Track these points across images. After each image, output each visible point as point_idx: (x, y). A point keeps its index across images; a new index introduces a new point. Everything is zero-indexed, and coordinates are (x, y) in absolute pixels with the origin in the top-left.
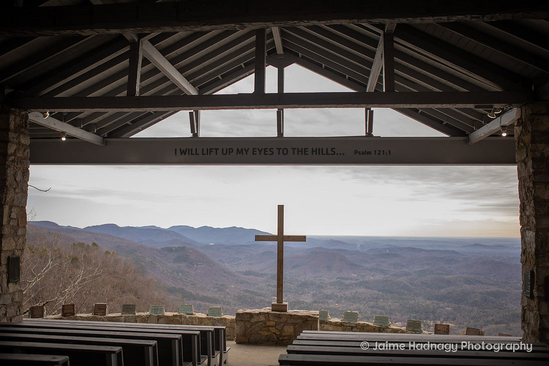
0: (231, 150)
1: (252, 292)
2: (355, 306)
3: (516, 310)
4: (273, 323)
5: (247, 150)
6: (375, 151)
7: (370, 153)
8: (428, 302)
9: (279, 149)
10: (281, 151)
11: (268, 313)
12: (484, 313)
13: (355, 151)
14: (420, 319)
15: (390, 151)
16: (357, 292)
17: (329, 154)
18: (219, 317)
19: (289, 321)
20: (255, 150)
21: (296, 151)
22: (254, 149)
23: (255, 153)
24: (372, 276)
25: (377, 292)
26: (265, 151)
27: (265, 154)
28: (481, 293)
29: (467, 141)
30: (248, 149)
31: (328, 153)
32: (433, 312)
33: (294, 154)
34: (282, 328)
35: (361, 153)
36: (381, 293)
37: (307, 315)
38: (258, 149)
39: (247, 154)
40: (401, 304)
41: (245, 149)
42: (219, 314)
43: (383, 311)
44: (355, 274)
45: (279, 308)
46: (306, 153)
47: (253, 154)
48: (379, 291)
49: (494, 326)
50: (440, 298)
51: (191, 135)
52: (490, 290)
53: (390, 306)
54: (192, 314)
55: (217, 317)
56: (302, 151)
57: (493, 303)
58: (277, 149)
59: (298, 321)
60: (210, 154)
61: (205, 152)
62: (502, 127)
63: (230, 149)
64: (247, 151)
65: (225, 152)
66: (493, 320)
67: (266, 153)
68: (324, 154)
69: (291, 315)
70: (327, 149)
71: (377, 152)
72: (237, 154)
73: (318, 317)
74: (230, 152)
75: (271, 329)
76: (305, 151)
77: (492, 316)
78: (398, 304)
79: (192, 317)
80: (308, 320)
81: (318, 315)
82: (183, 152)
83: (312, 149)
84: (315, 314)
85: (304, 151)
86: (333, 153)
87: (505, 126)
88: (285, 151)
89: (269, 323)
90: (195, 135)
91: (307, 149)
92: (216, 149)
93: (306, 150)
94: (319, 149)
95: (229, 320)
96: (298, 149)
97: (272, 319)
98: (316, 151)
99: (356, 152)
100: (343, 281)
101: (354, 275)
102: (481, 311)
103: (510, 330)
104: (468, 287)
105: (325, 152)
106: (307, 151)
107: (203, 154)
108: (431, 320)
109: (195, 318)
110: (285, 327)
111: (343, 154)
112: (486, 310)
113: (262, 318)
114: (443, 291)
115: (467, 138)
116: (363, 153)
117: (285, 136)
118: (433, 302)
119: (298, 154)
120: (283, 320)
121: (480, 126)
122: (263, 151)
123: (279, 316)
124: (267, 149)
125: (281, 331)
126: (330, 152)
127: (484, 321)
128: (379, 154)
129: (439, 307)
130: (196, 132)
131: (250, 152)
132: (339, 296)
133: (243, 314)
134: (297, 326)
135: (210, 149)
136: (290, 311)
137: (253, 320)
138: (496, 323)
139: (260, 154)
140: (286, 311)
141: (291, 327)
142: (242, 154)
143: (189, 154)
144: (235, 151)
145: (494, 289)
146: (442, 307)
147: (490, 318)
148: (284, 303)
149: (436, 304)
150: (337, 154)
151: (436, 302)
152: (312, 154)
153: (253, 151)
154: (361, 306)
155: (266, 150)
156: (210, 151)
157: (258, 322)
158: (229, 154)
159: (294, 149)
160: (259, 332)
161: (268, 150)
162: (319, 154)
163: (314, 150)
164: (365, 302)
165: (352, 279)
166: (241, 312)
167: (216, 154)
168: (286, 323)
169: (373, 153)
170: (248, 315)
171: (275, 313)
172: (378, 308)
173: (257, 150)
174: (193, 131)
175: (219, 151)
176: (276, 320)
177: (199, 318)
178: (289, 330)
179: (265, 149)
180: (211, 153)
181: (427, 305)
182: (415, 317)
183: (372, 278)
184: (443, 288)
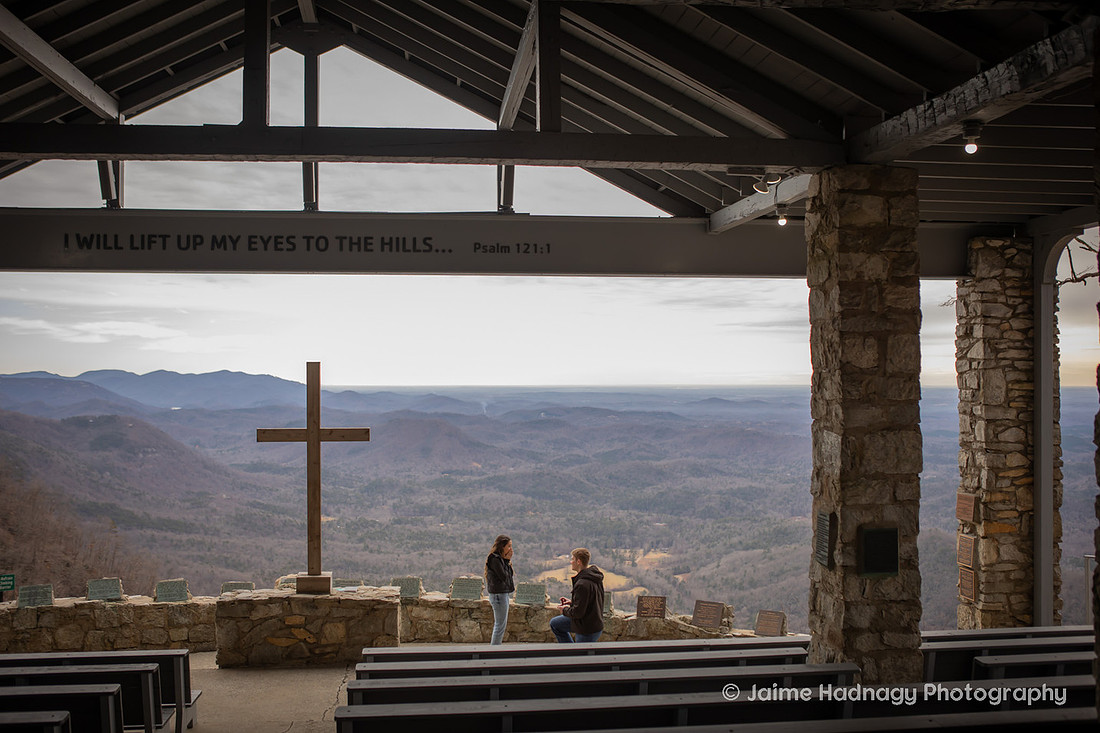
0: (198, 240)
1: (266, 507)
2: (478, 526)
3: (782, 521)
4: (298, 620)
5: (235, 238)
6: (518, 245)
7: (506, 249)
8: (622, 513)
9: (308, 239)
10: (313, 242)
11: (288, 599)
12: (723, 529)
13: (476, 244)
14: (606, 547)
15: (548, 245)
16: (482, 498)
17: (419, 251)
18: (181, 603)
19: (336, 613)
20: (253, 240)
21: (346, 243)
22: (250, 237)
23: (253, 246)
24: (513, 467)
25: (522, 498)
26: (276, 243)
27: (276, 249)
28: (720, 492)
29: (708, 226)
30: (239, 237)
31: (417, 248)
32: (631, 533)
33: (341, 249)
34: (321, 630)
35: (488, 248)
36: (530, 499)
37: (375, 598)
38: (261, 237)
39: (235, 248)
40: (568, 520)
41: (230, 237)
42: (183, 596)
43: (534, 534)
44: (479, 462)
45: (314, 585)
46: (369, 247)
47: (250, 249)
48: (526, 494)
49: (743, 553)
50: (644, 506)
51: (102, 203)
52: (735, 487)
53: (548, 524)
54: (119, 600)
55: (177, 603)
56: (359, 243)
57: (742, 509)
58: (304, 238)
59: (355, 612)
60: (150, 248)
61: (137, 243)
62: (781, 206)
63: (195, 237)
64: (235, 242)
65: (184, 244)
66: (741, 542)
67: (279, 246)
68: (409, 251)
69: (339, 601)
70: (415, 239)
71: (523, 248)
72: (212, 249)
73: (398, 600)
74: (195, 245)
75: (295, 632)
76: (366, 244)
77: (740, 534)
78: (564, 519)
79: (120, 607)
80: (376, 610)
81: (398, 596)
82: (84, 243)
83: (383, 238)
84: (391, 594)
85: (364, 244)
86: (427, 248)
87: (785, 205)
88: (322, 243)
89: (290, 621)
90: (113, 204)
91: (371, 238)
92: (164, 237)
93: (369, 241)
94: (398, 239)
95: (204, 606)
96: (351, 238)
97: (297, 612)
98: (390, 243)
99: (477, 246)
100: (453, 477)
101: (475, 464)
102: (718, 527)
104: (695, 482)
105: (409, 245)
106: (371, 244)
107: (133, 247)
108: (625, 548)
109: (127, 607)
110: (327, 626)
111: (450, 251)
112: (728, 525)
113: (276, 610)
114: (648, 491)
115: (707, 220)
116: (493, 249)
117: (320, 209)
118: (631, 514)
119: (351, 250)
120: (322, 611)
121: (734, 199)
122: (272, 241)
123: (313, 604)
124: (282, 237)
125: (319, 634)
126: (420, 245)
127: (725, 544)
128: (525, 252)
129: (641, 522)
130: (115, 197)
131: (243, 243)
132: (446, 508)
133: (232, 603)
134: (352, 623)
135: (150, 236)
136: (337, 592)
137: (256, 616)
138: (746, 548)
139: (266, 249)
140: (328, 592)
141: (341, 625)
142: (225, 249)
143: (98, 247)
144: (208, 241)
145: (743, 483)
146: (648, 523)
148: (325, 574)
149: (636, 516)
150: (437, 251)
151: (636, 512)
152: (383, 250)
153: (250, 243)
154: (491, 526)
155: (279, 240)
156: (149, 241)
157: (266, 619)
158: (195, 248)
159: (341, 239)
160: (270, 640)
161: (284, 240)
162: (398, 250)
163: (387, 240)
164: (498, 518)
165: (472, 473)
166: (227, 599)
167: (164, 248)
168: (328, 618)
169: (514, 249)
170: (244, 606)
171: (304, 599)
172: (524, 529)
173: (258, 240)
174: (106, 193)
175: (172, 242)
176: (307, 613)
177: (135, 608)
178: (335, 632)
179: (276, 238)
180: (153, 245)
181: (619, 520)
182: (596, 544)
183: (512, 469)
184: (649, 485)
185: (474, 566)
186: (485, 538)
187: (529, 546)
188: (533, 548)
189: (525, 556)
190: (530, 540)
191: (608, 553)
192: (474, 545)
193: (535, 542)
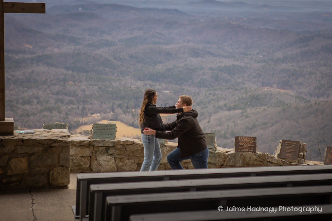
2: (30, 92)
3: (255, 90)
12: (214, 95)
14: (127, 108)
16: (33, 71)
24: (57, 48)
25: (65, 71)
28: (211, 69)
36: (70, 72)
40: (99, 88)
43: (73, 99)
44: (30, 44)
48: (68, 69)
49: (226, 113)
52: (223, 65)
53: (84, 91)
57: (227, 81)
66: (225, 105)
77: (225, 99)
78: (96, 87)
101: (28, 46)
102: (210, 94)
103: (247, 117)
104: (194, 61)
112: (217, 92)
114: (160, 68)
118: (146, 84)
127: (214, 106)
138: (229, 109)
145: (228, 62)
147: (221, 103)
151: (150, 82)
154: (40, 93)
164: (46, 86)
165: (25, 52)
172: (66, 94)
181: (138, 88)
182: (120, 106)
183: (56, 50)
184: (160, 63)
185: (27, 122)
186: (35, 101)
187: (69, 107)
188: (72, 108)
189: (67, 114)
190: (70, 103)
191: (129, 112)
192: (27, 107)
193: (74, 105)
